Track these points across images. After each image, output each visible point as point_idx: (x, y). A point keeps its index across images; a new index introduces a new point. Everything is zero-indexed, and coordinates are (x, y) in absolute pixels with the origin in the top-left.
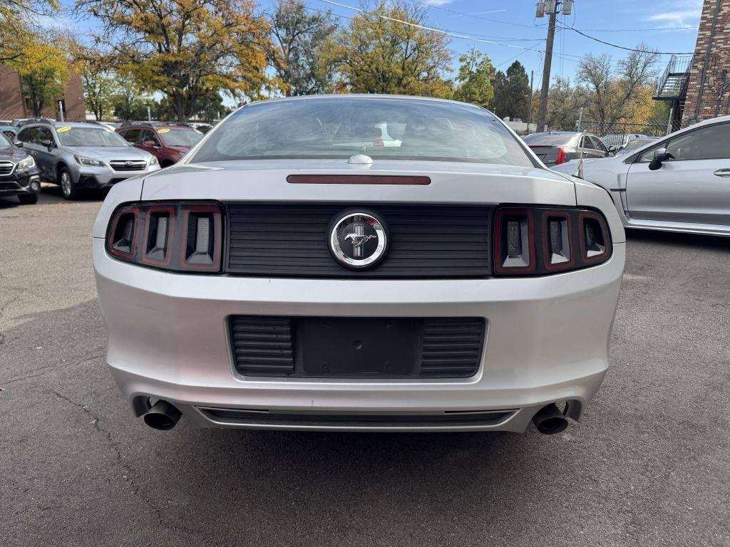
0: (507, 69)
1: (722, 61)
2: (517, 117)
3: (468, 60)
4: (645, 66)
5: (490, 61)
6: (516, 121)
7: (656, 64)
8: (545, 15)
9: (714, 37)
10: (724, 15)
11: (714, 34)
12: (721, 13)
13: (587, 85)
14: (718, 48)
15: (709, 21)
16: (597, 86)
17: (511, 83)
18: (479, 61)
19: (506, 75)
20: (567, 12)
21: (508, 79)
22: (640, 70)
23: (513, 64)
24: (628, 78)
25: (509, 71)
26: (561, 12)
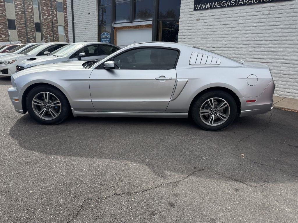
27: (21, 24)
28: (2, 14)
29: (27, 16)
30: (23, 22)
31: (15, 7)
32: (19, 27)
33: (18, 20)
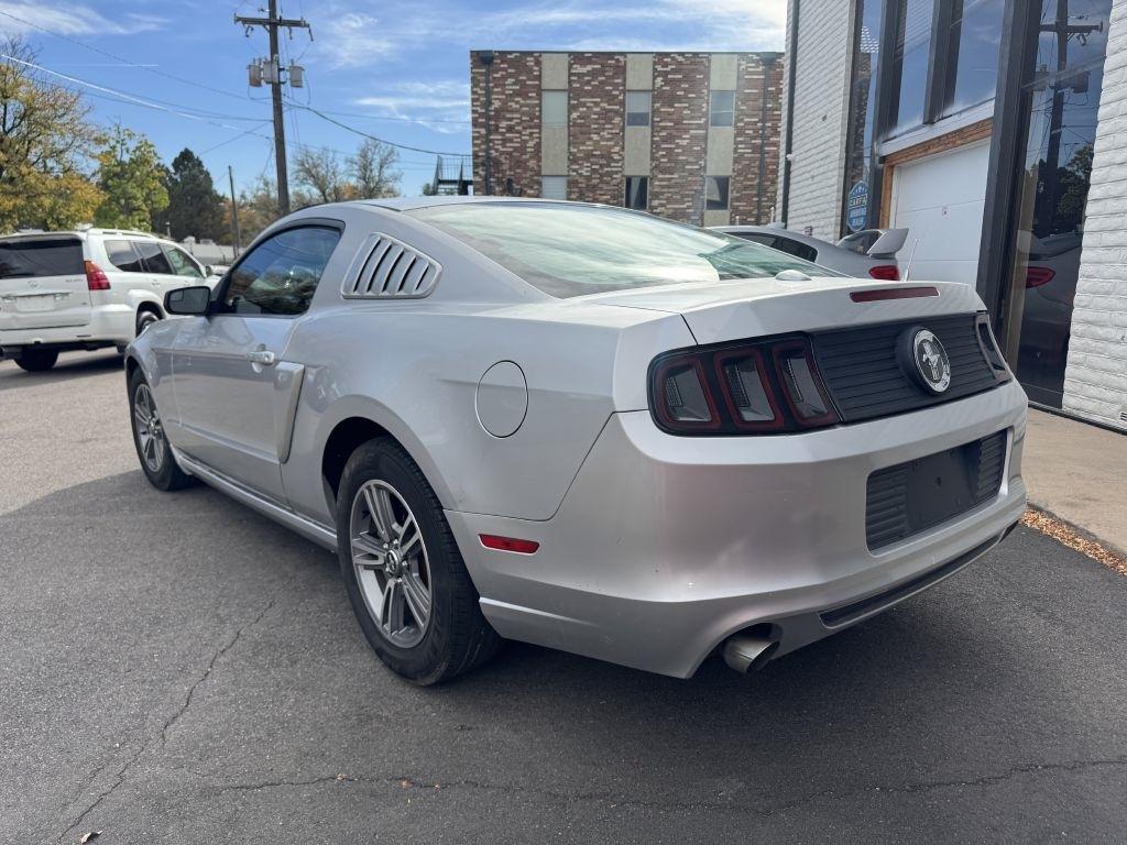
0: (172, 161)
1: (505, 167)
2: (205, 237)
3: (113, 143)
4: (381, 167)
5: (152, 146)
6: (206, 243)
7: (395, 165)
8: (263, 82)
9: (492, 137)
10: (496, 110)
11: (489, 132)
12: (492, 108)
13: (309, 191)
14: (497, 150)
15: (481, 115)
16: (324, 193)
17: (185, 183)
18: (132, 145)
19: (172, 170)
20: (296, 84)
21: (177, 177)
22: (376, 173)
23: (182, 153)
24: (362, 182)
25: (176, 164)
26: (288, 83)
27: (746, 188)
28: (696, 163)
29: (768, 160)
30: (752, 179)
31: (736, 136)
32: (737, 199)
33: (739, 175)
